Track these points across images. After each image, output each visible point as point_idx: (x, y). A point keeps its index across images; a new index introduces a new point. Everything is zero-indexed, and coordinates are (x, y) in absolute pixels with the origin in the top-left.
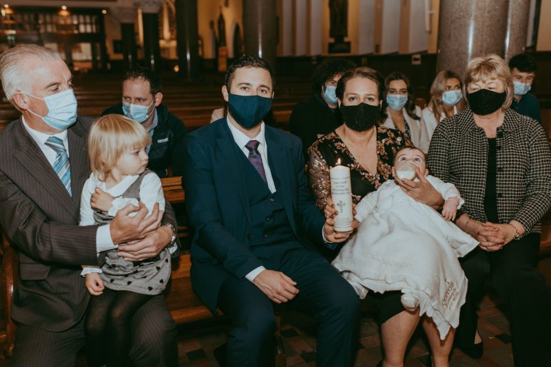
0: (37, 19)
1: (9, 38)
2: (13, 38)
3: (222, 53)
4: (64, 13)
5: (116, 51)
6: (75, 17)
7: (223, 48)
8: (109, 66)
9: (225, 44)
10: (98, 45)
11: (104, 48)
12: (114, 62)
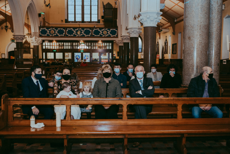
0: (91, 44)
1: (81, 51)
2: (83, 51)
3: (158, 57)
4: (100, 42)
5: (118, 56)
6: (104, 43)
7: (158, 55)
8: (115, 61)
9: (159, 54)
10: (110, 54)
11: (113, 55)
12: (116, 60)
